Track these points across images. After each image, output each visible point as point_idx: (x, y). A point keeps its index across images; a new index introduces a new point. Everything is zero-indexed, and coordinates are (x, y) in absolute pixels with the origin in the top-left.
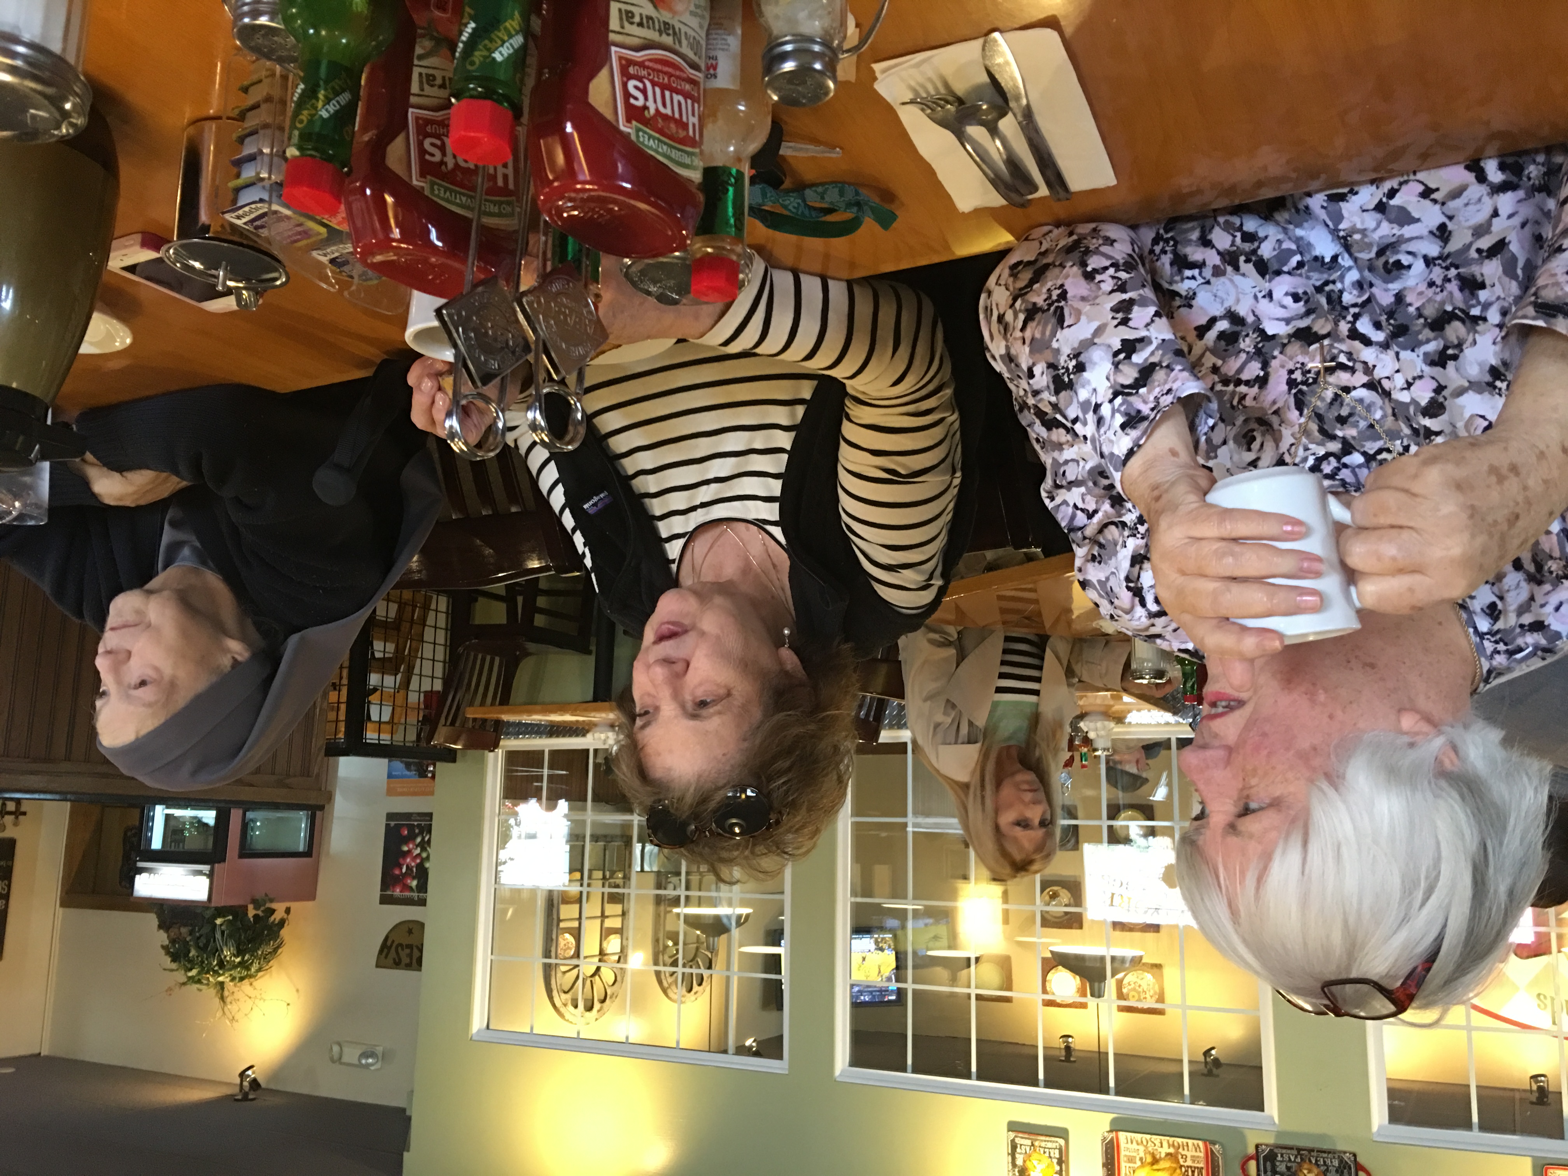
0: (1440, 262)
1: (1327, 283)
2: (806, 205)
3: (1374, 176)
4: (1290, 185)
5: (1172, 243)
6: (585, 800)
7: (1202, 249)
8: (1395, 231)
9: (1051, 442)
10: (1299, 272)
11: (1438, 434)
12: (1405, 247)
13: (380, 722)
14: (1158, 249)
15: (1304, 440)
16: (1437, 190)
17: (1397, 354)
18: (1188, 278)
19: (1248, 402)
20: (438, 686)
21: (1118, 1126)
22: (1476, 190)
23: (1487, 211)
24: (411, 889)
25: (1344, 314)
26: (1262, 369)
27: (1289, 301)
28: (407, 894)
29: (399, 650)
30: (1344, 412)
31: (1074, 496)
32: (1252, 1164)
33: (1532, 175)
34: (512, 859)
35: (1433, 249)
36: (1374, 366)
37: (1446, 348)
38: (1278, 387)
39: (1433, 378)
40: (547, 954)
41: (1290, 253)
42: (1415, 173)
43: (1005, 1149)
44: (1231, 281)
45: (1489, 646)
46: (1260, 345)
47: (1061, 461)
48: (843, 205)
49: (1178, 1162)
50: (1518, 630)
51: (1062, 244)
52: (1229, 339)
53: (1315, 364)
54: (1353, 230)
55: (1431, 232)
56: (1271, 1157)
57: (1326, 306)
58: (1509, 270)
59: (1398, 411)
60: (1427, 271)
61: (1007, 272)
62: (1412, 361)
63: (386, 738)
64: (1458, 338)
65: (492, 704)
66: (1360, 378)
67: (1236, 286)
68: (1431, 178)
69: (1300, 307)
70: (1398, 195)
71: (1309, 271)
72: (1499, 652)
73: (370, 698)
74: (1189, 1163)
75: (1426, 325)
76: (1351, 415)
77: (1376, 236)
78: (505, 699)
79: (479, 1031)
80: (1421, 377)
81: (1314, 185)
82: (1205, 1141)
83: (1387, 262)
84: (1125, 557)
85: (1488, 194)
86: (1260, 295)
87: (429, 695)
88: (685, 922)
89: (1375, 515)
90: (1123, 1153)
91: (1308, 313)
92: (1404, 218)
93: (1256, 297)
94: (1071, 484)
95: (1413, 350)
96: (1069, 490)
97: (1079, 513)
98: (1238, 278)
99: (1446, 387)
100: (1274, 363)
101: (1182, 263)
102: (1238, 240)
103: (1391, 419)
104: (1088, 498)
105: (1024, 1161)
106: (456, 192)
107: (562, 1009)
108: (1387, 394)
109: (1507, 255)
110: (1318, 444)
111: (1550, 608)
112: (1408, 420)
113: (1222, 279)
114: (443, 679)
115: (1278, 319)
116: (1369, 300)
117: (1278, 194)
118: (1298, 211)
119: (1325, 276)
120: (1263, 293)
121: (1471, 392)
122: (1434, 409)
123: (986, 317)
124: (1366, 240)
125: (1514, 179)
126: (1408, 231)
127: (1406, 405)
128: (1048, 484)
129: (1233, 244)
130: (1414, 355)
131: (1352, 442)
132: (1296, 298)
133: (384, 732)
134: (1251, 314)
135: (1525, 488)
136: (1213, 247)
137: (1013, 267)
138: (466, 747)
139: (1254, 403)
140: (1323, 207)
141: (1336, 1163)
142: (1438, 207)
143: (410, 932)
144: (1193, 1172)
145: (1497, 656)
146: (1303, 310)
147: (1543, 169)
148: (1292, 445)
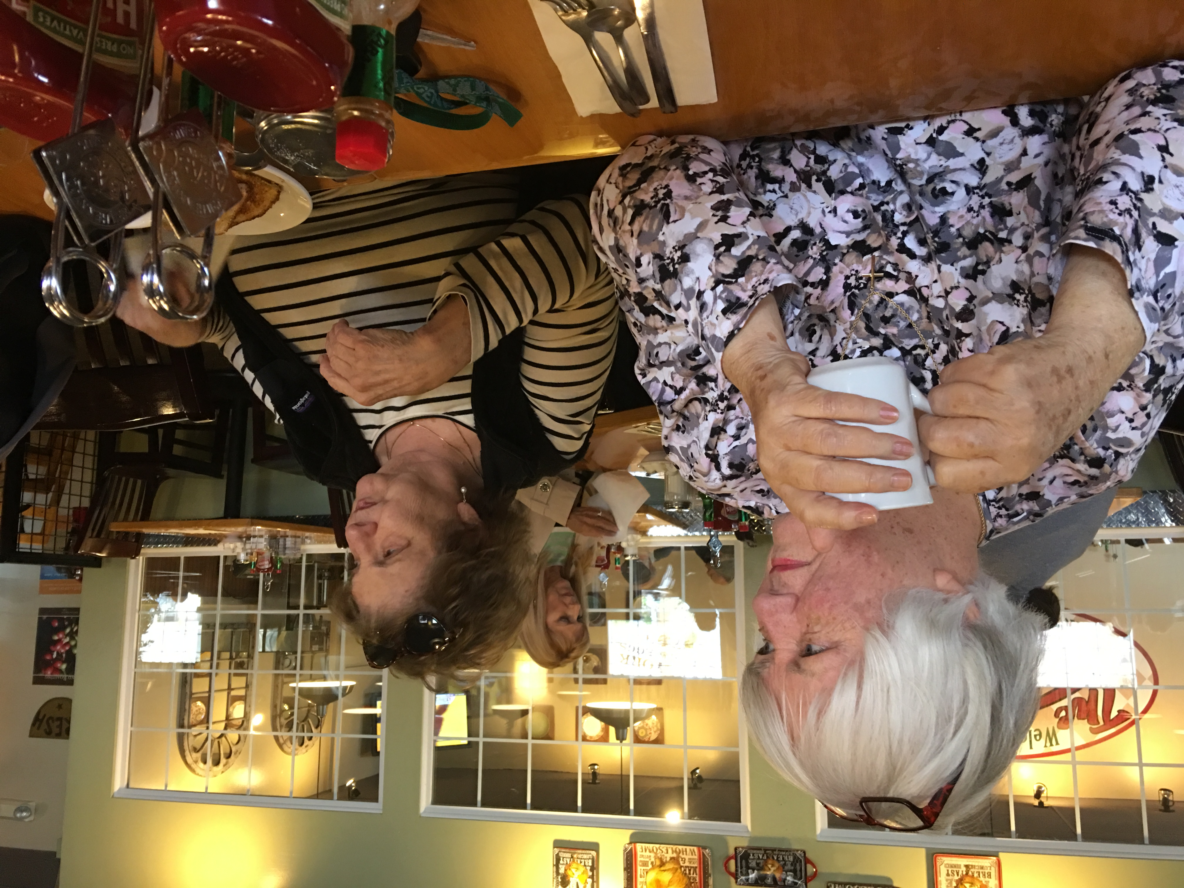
0: (977, 191)
1: (882, 204)
2: (438, 96)
3: (926, 113)
4: (855, 117)
5: (757, 159)
6: (216, 595)
7: (781, 167)
8: (942, 163)
9: (647, 326)
10: (860, 192)
11: (967, 335)
12: (949, 177)
13: (32, 534)
14: (744, 164)
15: (854, 336)
16: (979, 129)
17: (939, 267)
18: (770, 191)
19: (812, 301)
20: (86, 503)
21: (635, 839)
22: (1011, 132)
23: (1018, 150)
24: (61, 671)
25: (895, 231)
26: (825, 273)
27: (850, 217)
28: (57, 676)
29: (50, 473)
30: (888, 313)
31: (665, 374)
32: (732, 862)
33: (1053, 123)
34: (152, 642)
35: (973, 180)
36: (917, 276)
37: (978, 264)
38: (836, 289)
39: (967, 289)
40: (181, 725)
41: (854, 176)
42: (961, 113)
43: (550, 861)
44: (805, 196)
45: (993, 511)
46: (825, 253)
47: (655, 344)
48: (473, 99)
49: (679, 864)
50: (1017, 498)
51: (665, 150)
52: (800, 246)
53: (866, 272)
54: (909, 160)
55: (972, 165)
56: (745, 856)
57: (881, 223)
58: (1033, 201)
59: (934, 314)
60: (968, 198)
61: (616, 172)
62: (951, 273)
63: (37, 547)
64: (987, 256)
65: (134, 520)
66: (903, 286)
67: (808, 201)
68: (974, 118)
69: (858, 223)
70: (946, 132)
71: (868, 192)
72: (1001, 516)
73: (24, 513)
74: (687, 864)
75: (964, 243)
76: (893, 316)
77: (927, 166)
78: (146, 516)
79: (120, 789)
80: (957, 288)
81: (873, 118)
82: (698, 846)
83: (934, 189)
84: (706, 428)
85: (1020, 136)
86: (827, 210)
87: (77, 511)
88: (300, 694)
89: (955, 406)
90: (639, 859)
91: (865, 228)
92: (950, 152)
93: (823, 212)
94: (663, 364)
95: (952, 265)
96: (660, 368)
97: (668, 389)
98: (810, 194)
99: (976, 297)
100: (835, 269)
101: (765, 178)
102: (812, 161)
103: (925, 320)
104: (677, 376)
105: (566, 870)
106: (66, 23)
107: (194, 766)
108: (924, 300)
109: (1033, 189)
110: (864, 339)
111: (1045, 482)
112: (940, 322)
113: (798, 194)
114: (90, 497)
115: (840, 232)
116: (917, 219)
117: (845, 124)
118: (860, 140)
119: (881, 198)
120: (829, 209)
121: (994, 302)
122: (966, 314)
123: (596, 213)
124: (919, 169)
125: (1041, 125)
126: (953, 163)
127: (941, 310)
128: (641, 362)
129: (807, 166)
130: (952, 269)
131: (893, 339)
132: (856, 215)
133: (36, 542)
134: (819, 226)
135: (1077, 388)
136: (791, 166)
137: (623, 168)
138: (110, 555)
139: (816, 303)
140: (883, 138)
141: (791, 859)
142: (979, 143)
143: (60, 707)
144: (690, 870)
145: (999, 519)
146: (860, 226)
147: (1062, 119)
148: (844, 338)
